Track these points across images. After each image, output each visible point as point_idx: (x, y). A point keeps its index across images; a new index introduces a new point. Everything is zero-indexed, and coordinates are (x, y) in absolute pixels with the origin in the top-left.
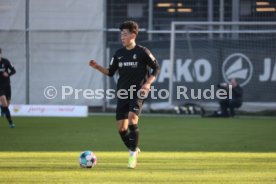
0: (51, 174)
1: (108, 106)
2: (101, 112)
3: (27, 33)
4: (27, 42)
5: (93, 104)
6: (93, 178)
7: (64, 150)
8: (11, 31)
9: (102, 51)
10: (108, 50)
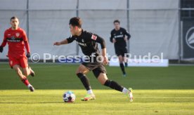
0: (144, 104)
1: (182, 59)
2: (177, 63)
3: (128, 11)
4: (128, 17)
5: (172, 58)
6: (172, 107)
7: (153, 89)
8: (118, 10)
9: (178, 23)
10: (182, 22)
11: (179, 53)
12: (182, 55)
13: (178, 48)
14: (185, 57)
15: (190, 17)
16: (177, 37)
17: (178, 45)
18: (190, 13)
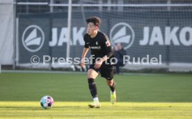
1: (17, 64)
2: (12, 69)
5: (5, 63)
9: (13, 20)
10: (17, 19)
11: (14, 57)
12: (17, 59)
13: (12, 51)
14: (21, 61)
15: (27, 13)
16: (12, 36)
17: (12, 47)
18: (27, 8)
